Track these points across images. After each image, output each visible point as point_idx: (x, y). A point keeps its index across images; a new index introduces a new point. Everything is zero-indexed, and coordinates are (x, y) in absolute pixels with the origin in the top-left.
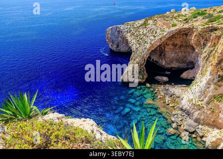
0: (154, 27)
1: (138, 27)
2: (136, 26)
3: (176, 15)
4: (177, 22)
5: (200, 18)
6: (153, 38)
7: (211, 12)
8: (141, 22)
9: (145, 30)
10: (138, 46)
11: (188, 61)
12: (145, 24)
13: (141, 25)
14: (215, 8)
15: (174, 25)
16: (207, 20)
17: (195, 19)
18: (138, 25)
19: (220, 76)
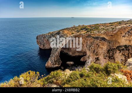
1: (55, 35)
4: (74, 32)
5: (84, 30)
12: (58, 33)
15: (73, 34)
16: (87, 31)
19: (96, 58)
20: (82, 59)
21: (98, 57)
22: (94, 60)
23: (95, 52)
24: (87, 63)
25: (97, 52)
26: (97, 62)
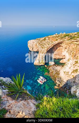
0: (48, 40)
1: (42, 41)
2: (41, 40)
3: (57, 36)
4: (58, 39)
5: (67, 37)
6: (48, 45)
7: (71, 35)
8: (43, 38)
9: (45, 42)
10: (42, 49)
11: (63, 55)
12: (45, 39)
13: (43, 40)
14: (73, 33)
15: (57, 40)
16: (70, 38)
17: (65, 38)
18: (42, 40)
19: (75, 61)
20: (61, 61)
21: (78, 61)
22: (74, 63)
23: (76, 56)
24: (66, 64)
25: (78, 57)
26: (76, 64)
